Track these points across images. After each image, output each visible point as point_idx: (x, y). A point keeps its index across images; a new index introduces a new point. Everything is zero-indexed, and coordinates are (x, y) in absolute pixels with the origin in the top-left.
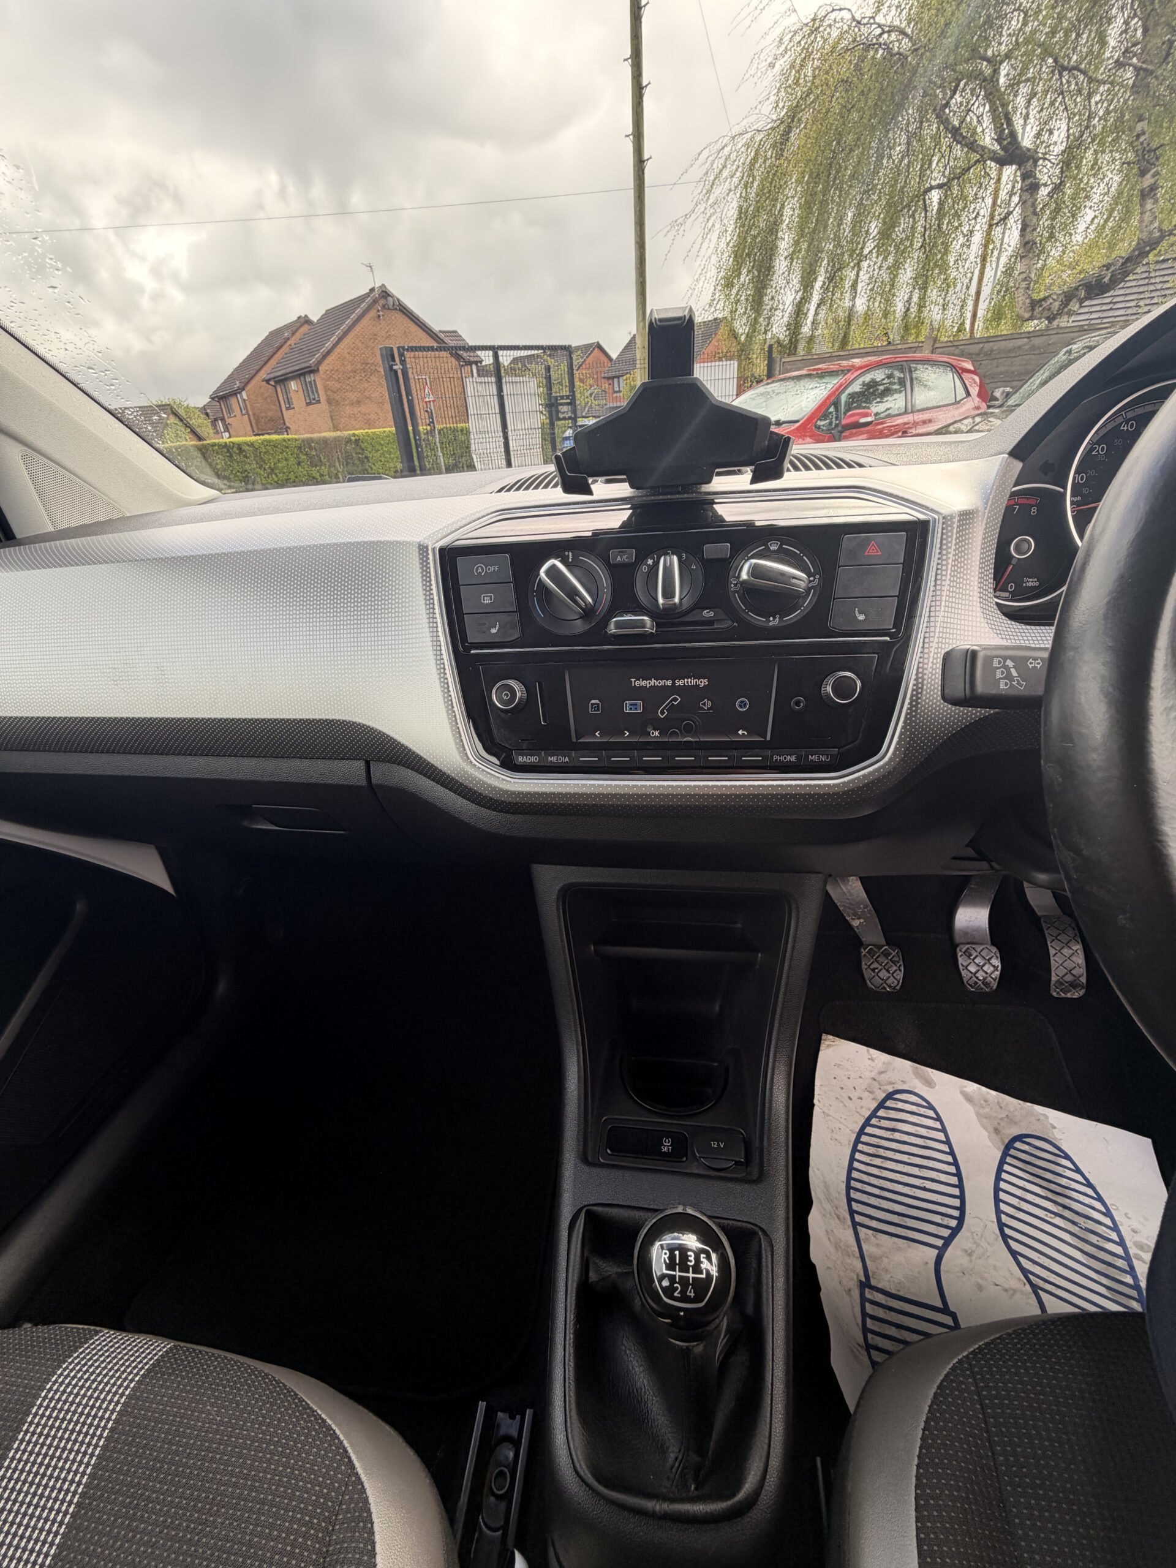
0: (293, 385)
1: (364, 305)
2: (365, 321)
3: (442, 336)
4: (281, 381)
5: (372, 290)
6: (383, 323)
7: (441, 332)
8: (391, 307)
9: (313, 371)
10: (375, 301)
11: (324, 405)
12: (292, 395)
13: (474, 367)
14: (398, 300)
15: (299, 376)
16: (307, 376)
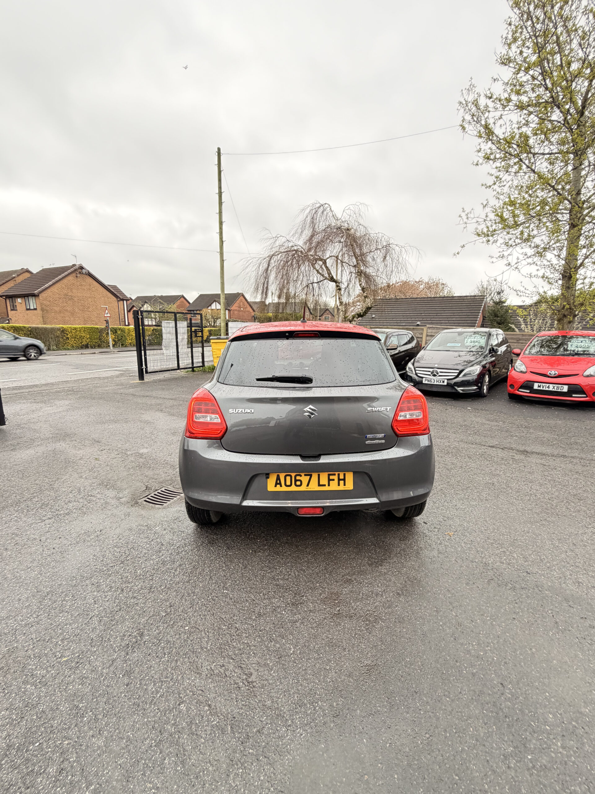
0: (19, 300)
1: (69, 271)
2: (70, 278)
3: (109, 287)
4: (12, 297)
5: (74, 265)
6: (79, 279)
7: (109, 285)
8: (84, 273)
9: (35, 296)
10: (75, 270)
11: (39, 311)
12: (17, 304)
13: (125, 302)
14: (88, 271)
15: (25, 297)
16: (30, 297)
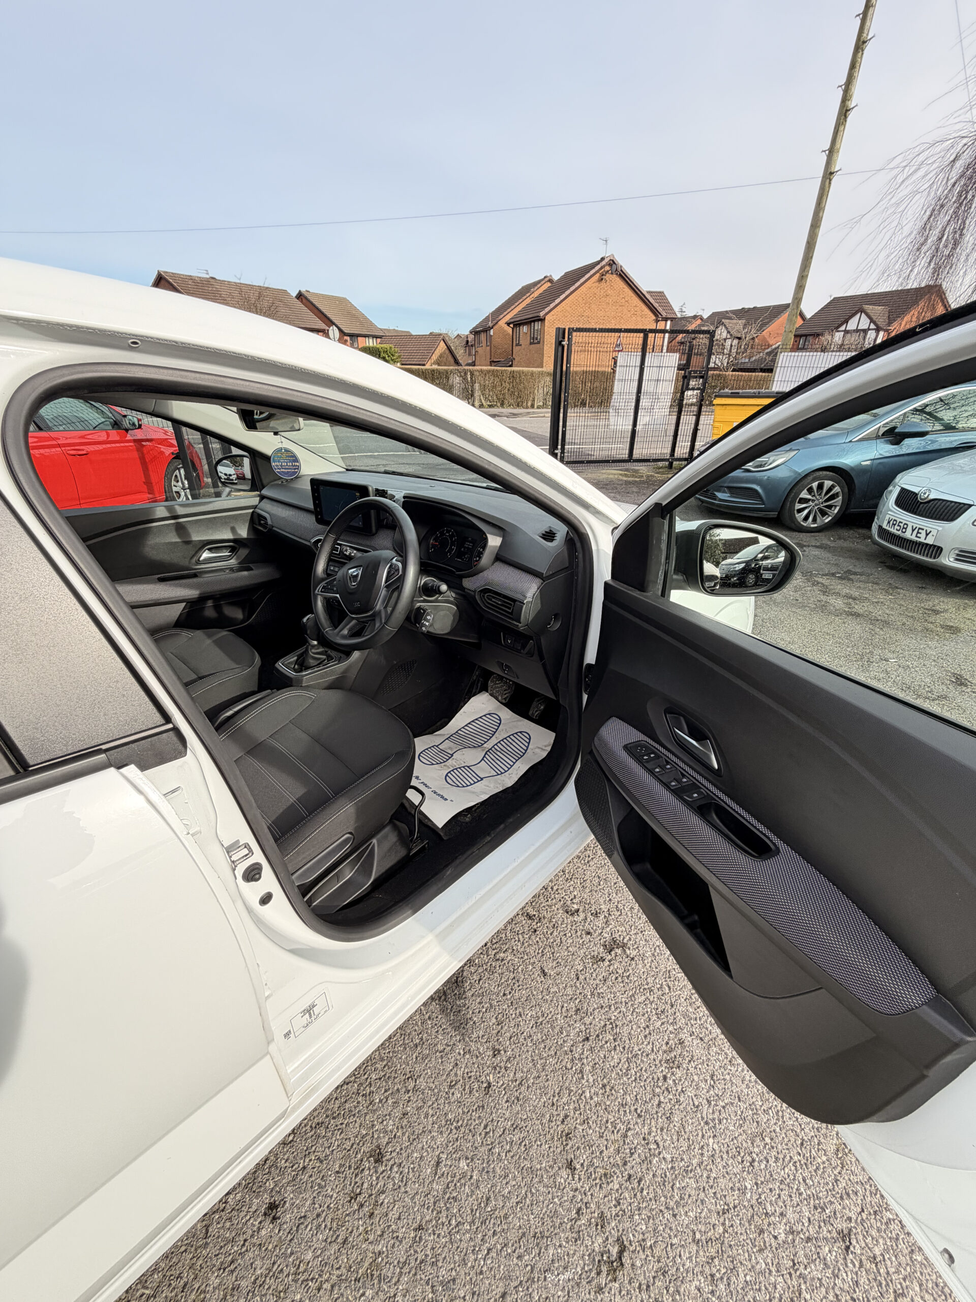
0: (525, 329)
1: (594, 269)
2: (592, 283)
3: (647, 295)
4: (518, 325)
5: (603, 259)
6: (604, 284)
7: (649, 292)
8: (614, 272)
9: (541, 320)
10: (602, 268)
11: (542, 346)
12: (522, 336)
13: (669, 322)
14: (621, 267)
15: (531, 322)
16: (536, 323)
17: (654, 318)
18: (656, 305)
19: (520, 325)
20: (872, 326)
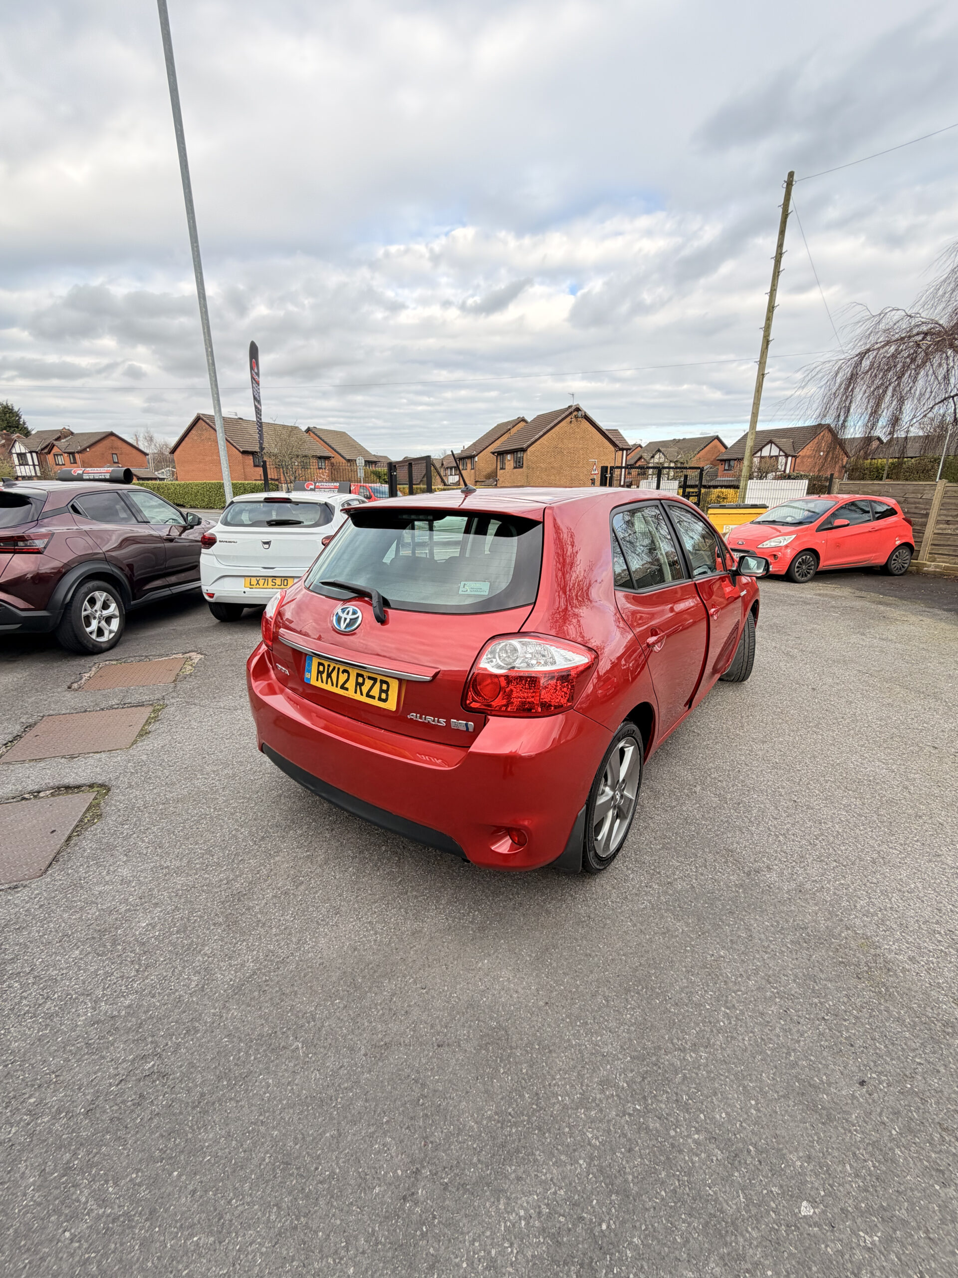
0: (509, 457)
1: (563, 416)
2: (563, 424)
3: (607, 432)
5: (570, 407)
6: (573, 425)
8: (580, 415)
9: (523, 450)
10: (571, 413)
11: (525, 470)
12: (507, 463)
13: (625, 452)
14: (585, 413)
15: (514, 452)
16: (519, 453)
17: (612, 448)
18: (614, 439)
19: (503, 454)
20: (782, 453)
